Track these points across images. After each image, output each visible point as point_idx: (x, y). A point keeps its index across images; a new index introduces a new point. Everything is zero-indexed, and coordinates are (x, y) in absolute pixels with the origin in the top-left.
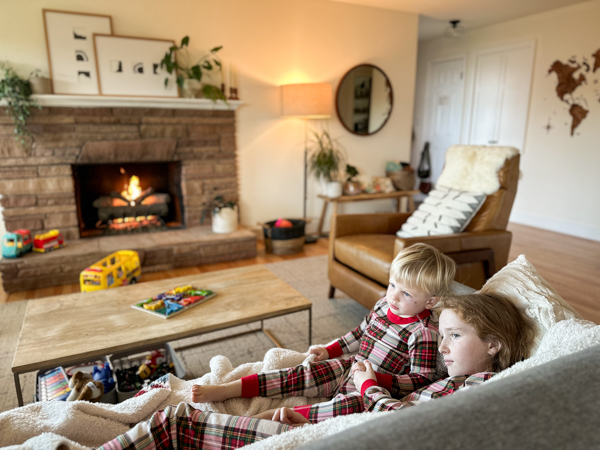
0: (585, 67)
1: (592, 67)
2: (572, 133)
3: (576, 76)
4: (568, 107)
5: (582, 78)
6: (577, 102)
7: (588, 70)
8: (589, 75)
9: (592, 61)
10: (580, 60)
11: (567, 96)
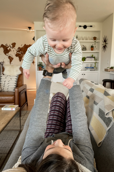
0: (10, 47)
1: (12, 47)
2: (10, 64)
3: (8, 49)
4: (8, 57)
5: (10, 50)
6: (10, 56)
7: (11, 48)
8: (12, 49)
9: (11, 46)
10: (8, 45)
11: (7, 54)
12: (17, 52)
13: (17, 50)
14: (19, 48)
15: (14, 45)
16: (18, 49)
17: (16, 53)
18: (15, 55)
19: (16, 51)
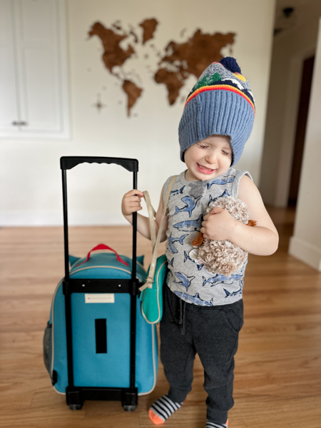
0: (132, 38)
1: (140, 38)
2: (129, 114)
3: (124, 45)
4: (120, 83)
5: (131, 50)
6: (129, 77)
7: (136, 41)
8: (138, 48)
9: (139, 32)
10: (126, 28)
11: (116, 69)
12: (159, 64)
13: (163, 54)
14: (172, 44)
15: (150, 27)
16: (167, 49)
17: (155, 68)
18: (152, 75)
19: (158, 59)
